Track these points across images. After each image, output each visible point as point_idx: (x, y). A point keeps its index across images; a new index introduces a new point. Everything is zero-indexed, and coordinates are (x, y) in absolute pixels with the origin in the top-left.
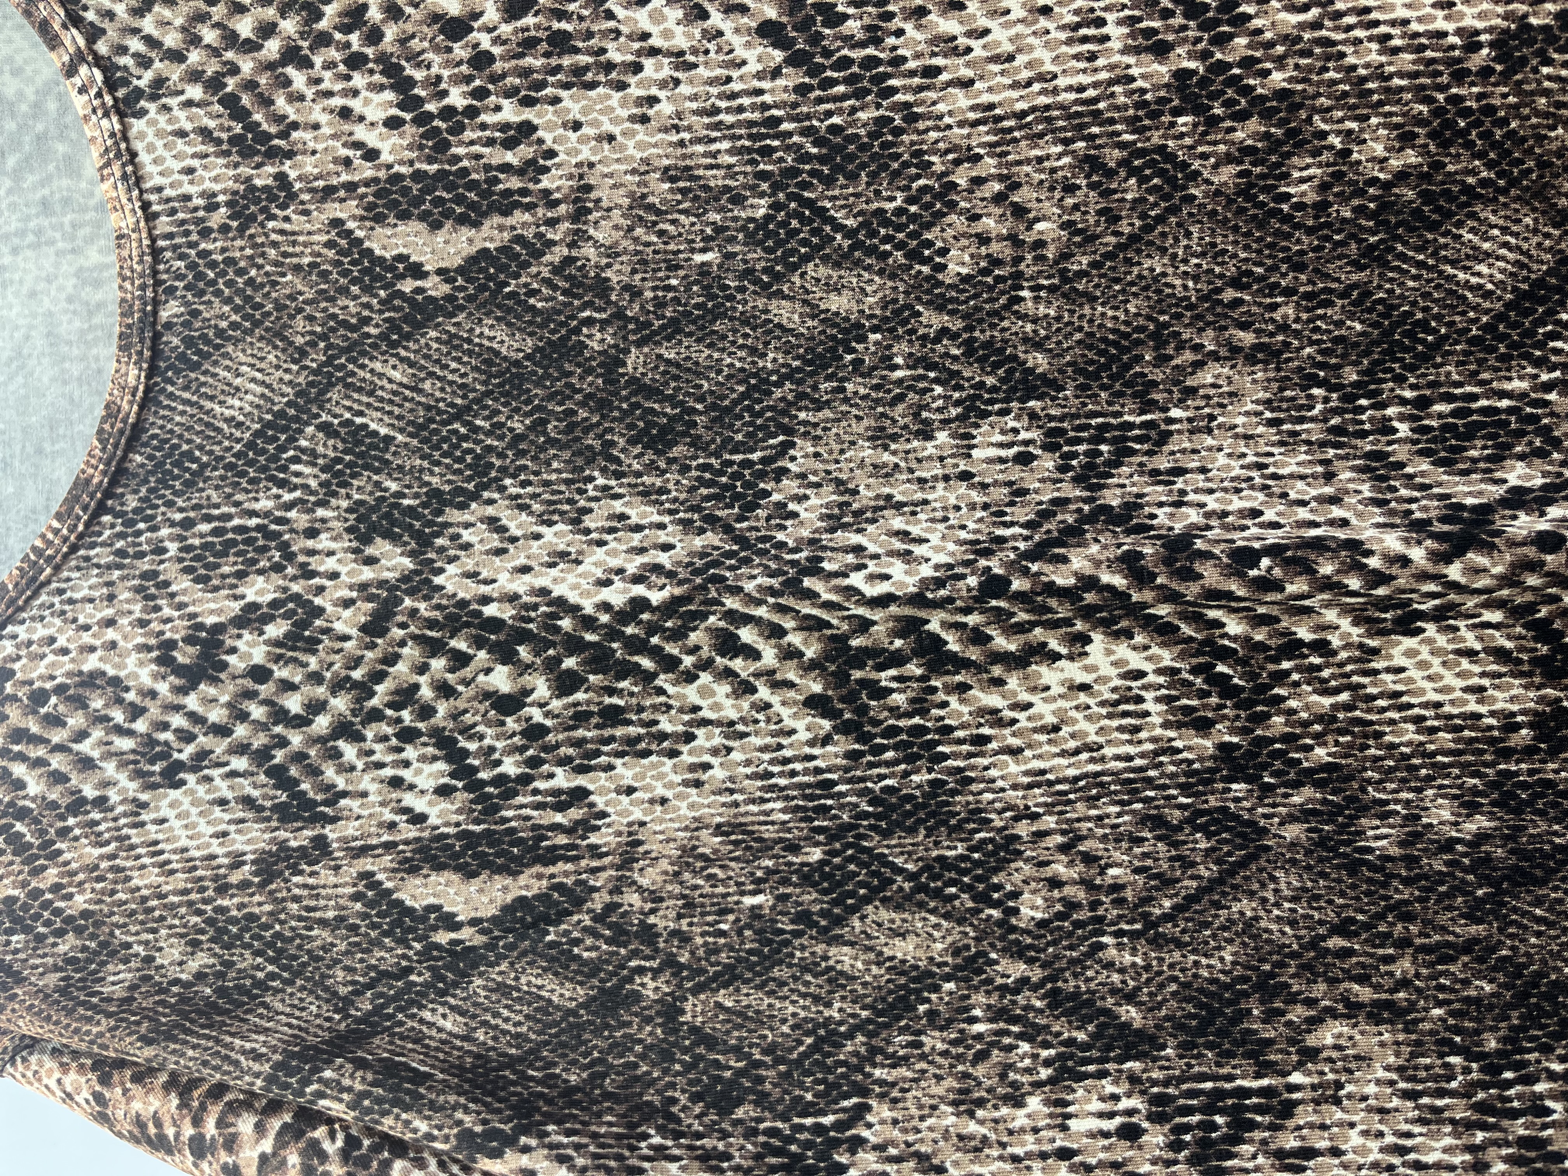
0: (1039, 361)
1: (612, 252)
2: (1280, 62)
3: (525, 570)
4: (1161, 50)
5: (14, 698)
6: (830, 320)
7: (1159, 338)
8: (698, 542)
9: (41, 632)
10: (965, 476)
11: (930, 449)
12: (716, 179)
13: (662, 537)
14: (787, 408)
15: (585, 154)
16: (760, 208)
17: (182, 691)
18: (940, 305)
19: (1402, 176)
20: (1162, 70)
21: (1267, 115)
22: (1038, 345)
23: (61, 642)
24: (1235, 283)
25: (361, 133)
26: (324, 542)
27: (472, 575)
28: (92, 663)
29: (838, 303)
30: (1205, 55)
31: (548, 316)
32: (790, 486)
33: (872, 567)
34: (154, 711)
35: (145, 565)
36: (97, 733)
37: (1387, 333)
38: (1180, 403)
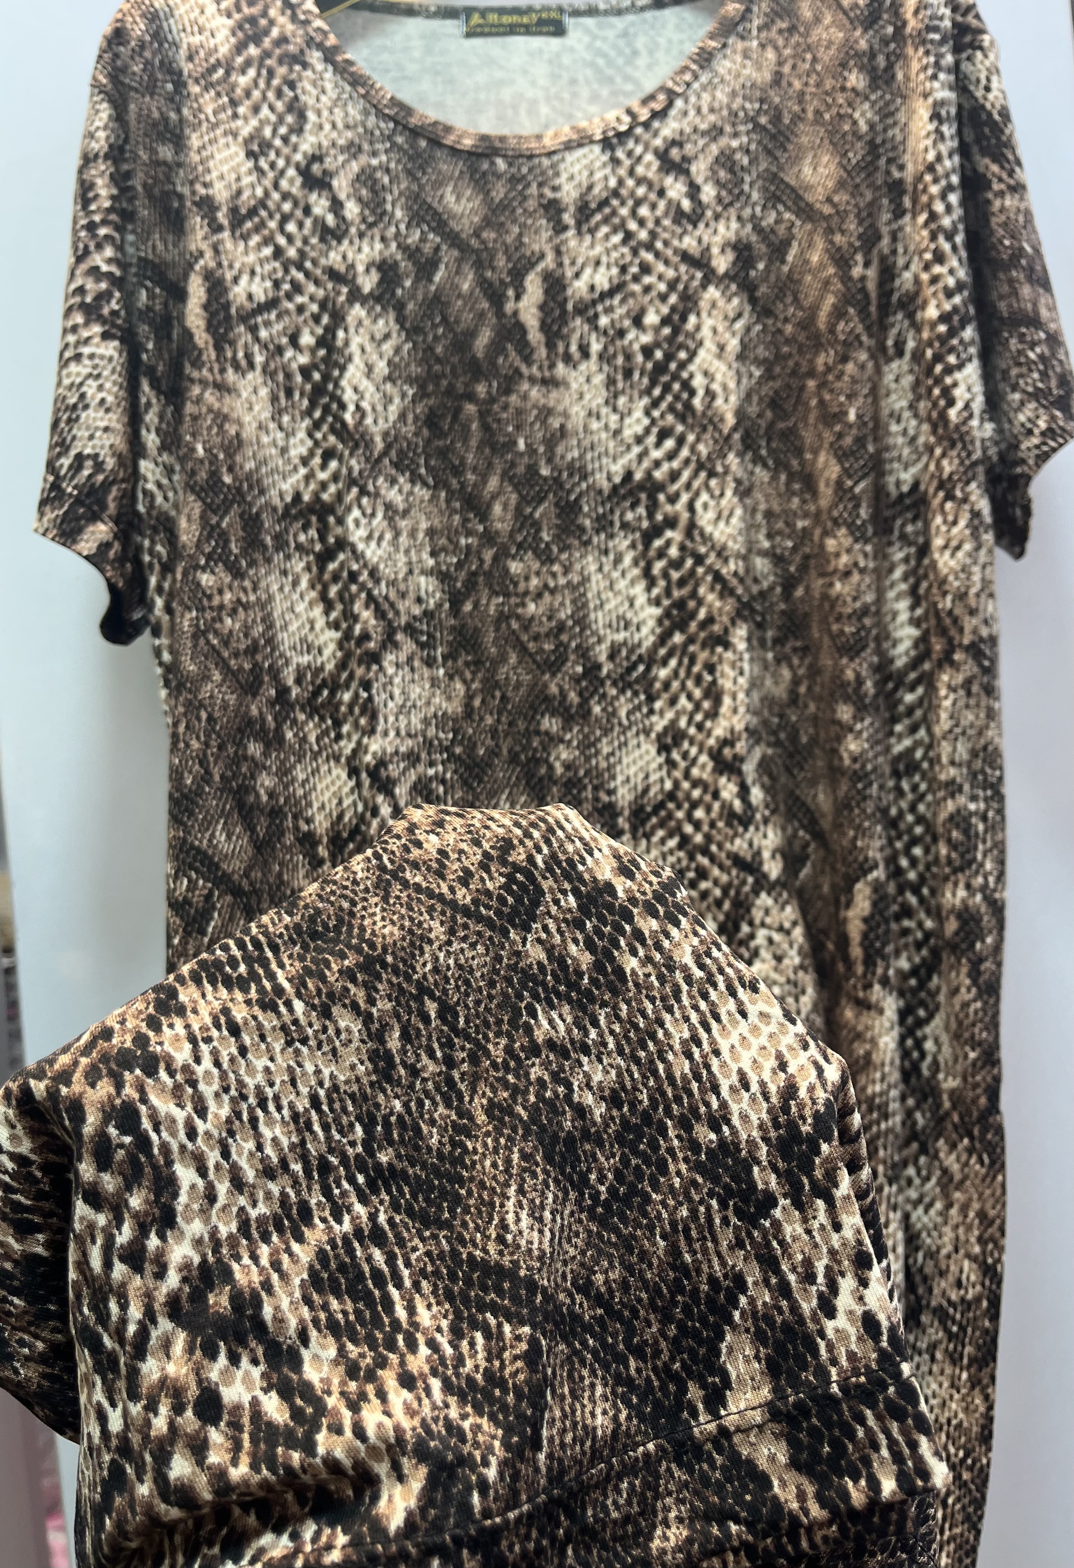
0: (468, 607)
1: (525, 397)
2: (604, 710)
3: (363, 350)
4: (612, 657)
5: (291, 70)
6: (489, 506)
7: (478, 663)
8: (378, 439)
9: (328, 86)
10: (411, 572)
11: (425, 556)
12: (560, 450)
13: (381, 421)
14: (447, 486)
15: (574, 386)
16: (545, 472)
17: (298, 167)
18: (495, 559)
19: (551, 768)
20: (603, 658)
21: (580, 705)
22: (476, 605)
23: (324, 98)
24: (503, 698)
25: (588, 271)
26: (378, 246)
27: (360, 323)
28: (311, 116)
29: (497, 509)
30: (608, 676)
31: (493, 364)
32: (407, 487)
33: (364, 521)
34: (286, 151)
35: (366, 147)
36: (273, 118)
37: (477, 765)
38: (446, 674)
